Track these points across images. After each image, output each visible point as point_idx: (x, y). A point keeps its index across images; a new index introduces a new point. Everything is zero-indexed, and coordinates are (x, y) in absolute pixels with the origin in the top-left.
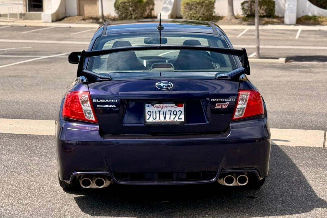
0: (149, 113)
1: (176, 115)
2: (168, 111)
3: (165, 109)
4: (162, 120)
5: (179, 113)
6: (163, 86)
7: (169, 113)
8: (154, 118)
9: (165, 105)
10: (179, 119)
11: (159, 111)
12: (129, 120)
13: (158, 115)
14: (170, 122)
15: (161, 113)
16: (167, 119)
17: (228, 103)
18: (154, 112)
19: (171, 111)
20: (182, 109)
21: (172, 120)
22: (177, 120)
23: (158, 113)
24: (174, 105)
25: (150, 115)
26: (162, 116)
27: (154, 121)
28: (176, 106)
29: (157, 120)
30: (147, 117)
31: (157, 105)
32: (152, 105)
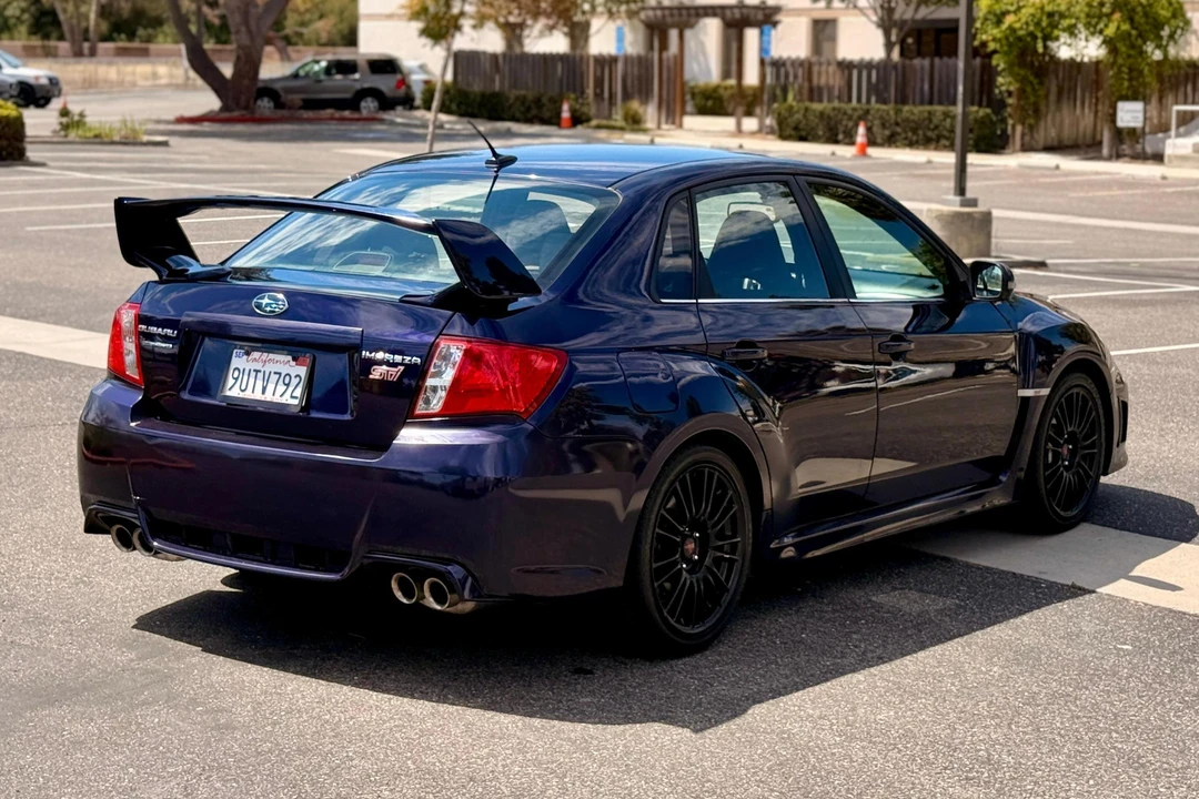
0: (236, 373)
1: (288, 385)
2: (275, 373)
3: (269, 368)
4: (258, 395)
5: (295, 381)
6: (267, 305)
7: (274, 378)
8: (243, 388)
9: (272, 356)
10: (292, 397)
11: (257, 371)
13: (252, 380)
14: (271, 403)
15: (260, 375)
16: (268, 397)
17: (402, 368)
18: (247, 372)
19: (280, 374)
20: (303, 371)
21: (277, 398)
22: (287, 399)
23: (253, 374)
24: (290, 358)
25: (236, 379)
26: (259, 387)
27: (242, 395)
28: (293, 363)
29: (248, 395)
30: (230, 381)
31: (256, 355)
32: (248, 354)
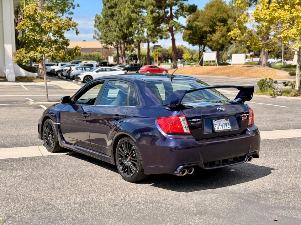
0: (215, 125)
1: (226, 125)
3: (221, 123)
4: (221, 129)
5: (228, 124)
7: (223, 124)
9: (221, 120)
11: (219, 124)
12: (207, 131)
13: (219, 127)
14: (225, 130)
15: (220, 124)
16: (224, 129)
17: (247, 117)
18: (217, 125)
20: (228, 121)
21: (226, 129)
22: (227, 128)
23: (219, 125)
25: (216, 127)
26: (221, 127)
27: (218, 130)
28: (226, 120)
29: (219, 129)
30: (215, 128)
31: (218, 120)
32: (216, 121)
